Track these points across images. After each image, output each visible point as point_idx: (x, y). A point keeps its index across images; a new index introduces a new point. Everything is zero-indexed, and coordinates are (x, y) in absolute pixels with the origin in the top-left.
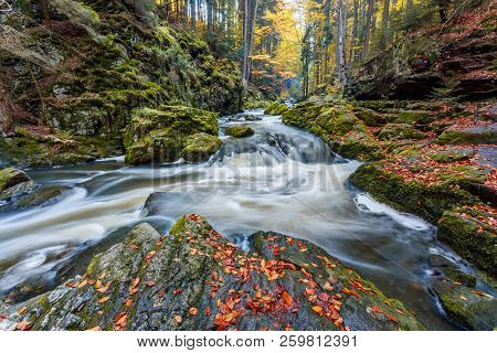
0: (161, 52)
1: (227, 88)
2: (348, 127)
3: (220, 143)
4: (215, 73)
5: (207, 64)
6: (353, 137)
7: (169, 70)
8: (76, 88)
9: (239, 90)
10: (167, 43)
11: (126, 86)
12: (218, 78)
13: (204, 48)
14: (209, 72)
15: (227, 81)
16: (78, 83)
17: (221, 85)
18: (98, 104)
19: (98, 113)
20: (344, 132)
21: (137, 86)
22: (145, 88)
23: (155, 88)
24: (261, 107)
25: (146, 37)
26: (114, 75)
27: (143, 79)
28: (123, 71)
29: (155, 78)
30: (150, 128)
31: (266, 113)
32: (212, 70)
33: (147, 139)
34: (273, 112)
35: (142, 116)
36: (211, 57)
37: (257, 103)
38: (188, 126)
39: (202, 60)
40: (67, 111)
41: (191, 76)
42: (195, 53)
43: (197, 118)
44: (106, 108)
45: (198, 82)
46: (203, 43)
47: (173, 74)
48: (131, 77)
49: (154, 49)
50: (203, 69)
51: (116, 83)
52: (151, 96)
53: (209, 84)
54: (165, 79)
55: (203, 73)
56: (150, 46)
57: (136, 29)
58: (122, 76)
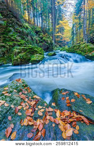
0: (25, 31)
1: (48, 43)
3: (44, 57)
5: (41, 36)
7: (28, 36)
9: (52, 44)
10: (27, 28)
11: (13, 40)
12: (45, 40)
13: (40, 31)
14: (42, 38)
15: (47, 41)
17: (46, 42)
21: (17, 41)
22: (19, 41)
23: (23, 42)
25: (20, 26)
26: (9, 37)
27: (19, 38)
28: (12, 36)
29: (23, 39)
30: (19, 53)
31: (61, 51)
32: (43, 38)
34: (63, 50)
36: (42, 34)
37: (58, 49)
39: (40, 35)
41: (36, 39)
42: (37, 32)
43: (36, 49)
44: (6, 48)
45: (38, 41)
46: (40, 29)
47: (29, 38)
48: (14, 38)
49: (23, 29)
50: (40, 37)
51: (10, 40)
52: (21, 44)
53: (42, 42)
54: (27, 39)
55: (40, 39)
56: (21, 28)
57: (17, 23)
58: (12, 38)
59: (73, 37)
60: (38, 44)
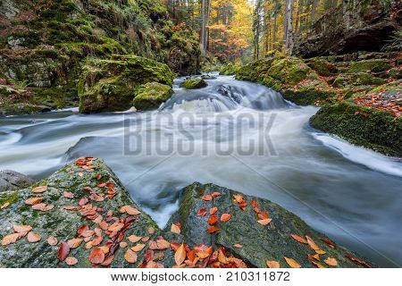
1: (185, 51)
2: (301, 75)
3: (171, 92)
4: (175, 37)
5: (166, 28)
7: (127, 28)
8: (32, 40)
9: (196, 53)
11: (81, 38)
12: (176, 41)
13: (164, 13)
14: (168, 36)
15: (185, 44)
16: (32, 35)
17: (180, 48)
18: (53, 56)
19: (53, 64)
20: (297, 81)
22: (101, 42)
23: (112, 44)
24: (217, 70)
26: (69, 28)
28: (78, 23)
29: (112, 34)
31: (222, 74)
32: (171, 34)
34: (227, 72)
36: (170, 22)
37: (214, 68)
39: (162, 25)
40: (23, 62)
41: (152, 38)
42: (156, 18)
44: (61, 59)
45: (158, 44)
46: (162, 9)
47: (131, 32)
48: (85, 29)
50: (163, 32)
53: (168, 46)
54: (124, 36)
55: (163, 37)
58: (78, 29)
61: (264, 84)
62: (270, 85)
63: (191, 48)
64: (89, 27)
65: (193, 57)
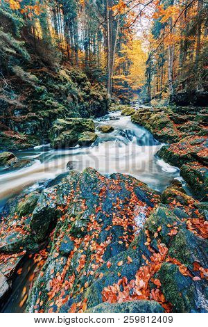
0: (63, 87)
1: (99, 101)
2: (163, 125)
3: (96, 136)
4: (92, 93)
5: (87, 88)
6: (165, 131)
7: (67, 96)
9: (106, 101)
10: (66, 80)
11: (48, 108)
12: (93, 95)
13: (84, 78)
14: (88, 92)
15: (98, 97)
17: (95, 99)
18: (36, 119)
19: (36, 123)
20: (161, 128)
21: (53, 107)
22: (56, 108)
23: (61, 107)
24: (119, 109)
25: (55, 79)
27: (56, 103)
28: (46, 100)
29: (60, 101)
30: (62, 130)
31: (122, 114)
32: (89, 91)
33: (62, 136)
34: (126, 114)
35: (58, 124)
36: (89, 83)
37: (117, 107)
38: (80, 128)
39: (84, 86)
40: (22, 123)
41: (78, 97)
42: (80, 82)
43: (84, 124)
44: (40, 121)
45: (82, 99)
46: (84, 75)
47: (69, 98)
48: (50, 103)
49: (59, 85)
50: (84, 91)
51: (43, 107)
52: (59, 112)
53: (87, 99)
54: (66, 101)
55: (85, 94)
56: (57, 84)
57: (50, 76)
58: (46, 103)
59: (149, 80)
60: (82, 103)
61: (146, 128)
62: (148, 129)
63: (102, 99)
64: (50, 101)
65: (104, 104)
